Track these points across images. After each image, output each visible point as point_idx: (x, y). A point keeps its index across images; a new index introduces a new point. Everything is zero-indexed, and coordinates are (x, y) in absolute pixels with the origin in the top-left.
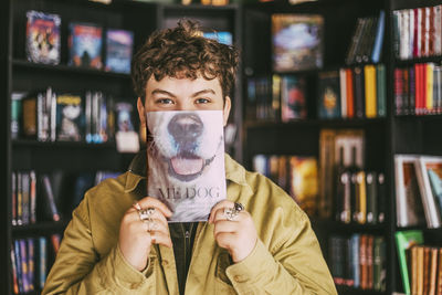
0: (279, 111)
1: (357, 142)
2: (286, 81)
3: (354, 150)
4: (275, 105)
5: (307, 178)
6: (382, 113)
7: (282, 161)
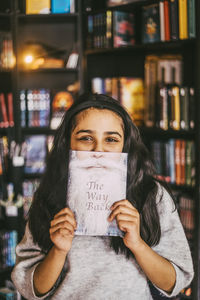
0: (112, 40)
1: (176, 64)
2: (117, 14)
3: (173, 70)
4: (109, 35)
5: (135, 94)
6: (193, 35)
7: (115, 81)
